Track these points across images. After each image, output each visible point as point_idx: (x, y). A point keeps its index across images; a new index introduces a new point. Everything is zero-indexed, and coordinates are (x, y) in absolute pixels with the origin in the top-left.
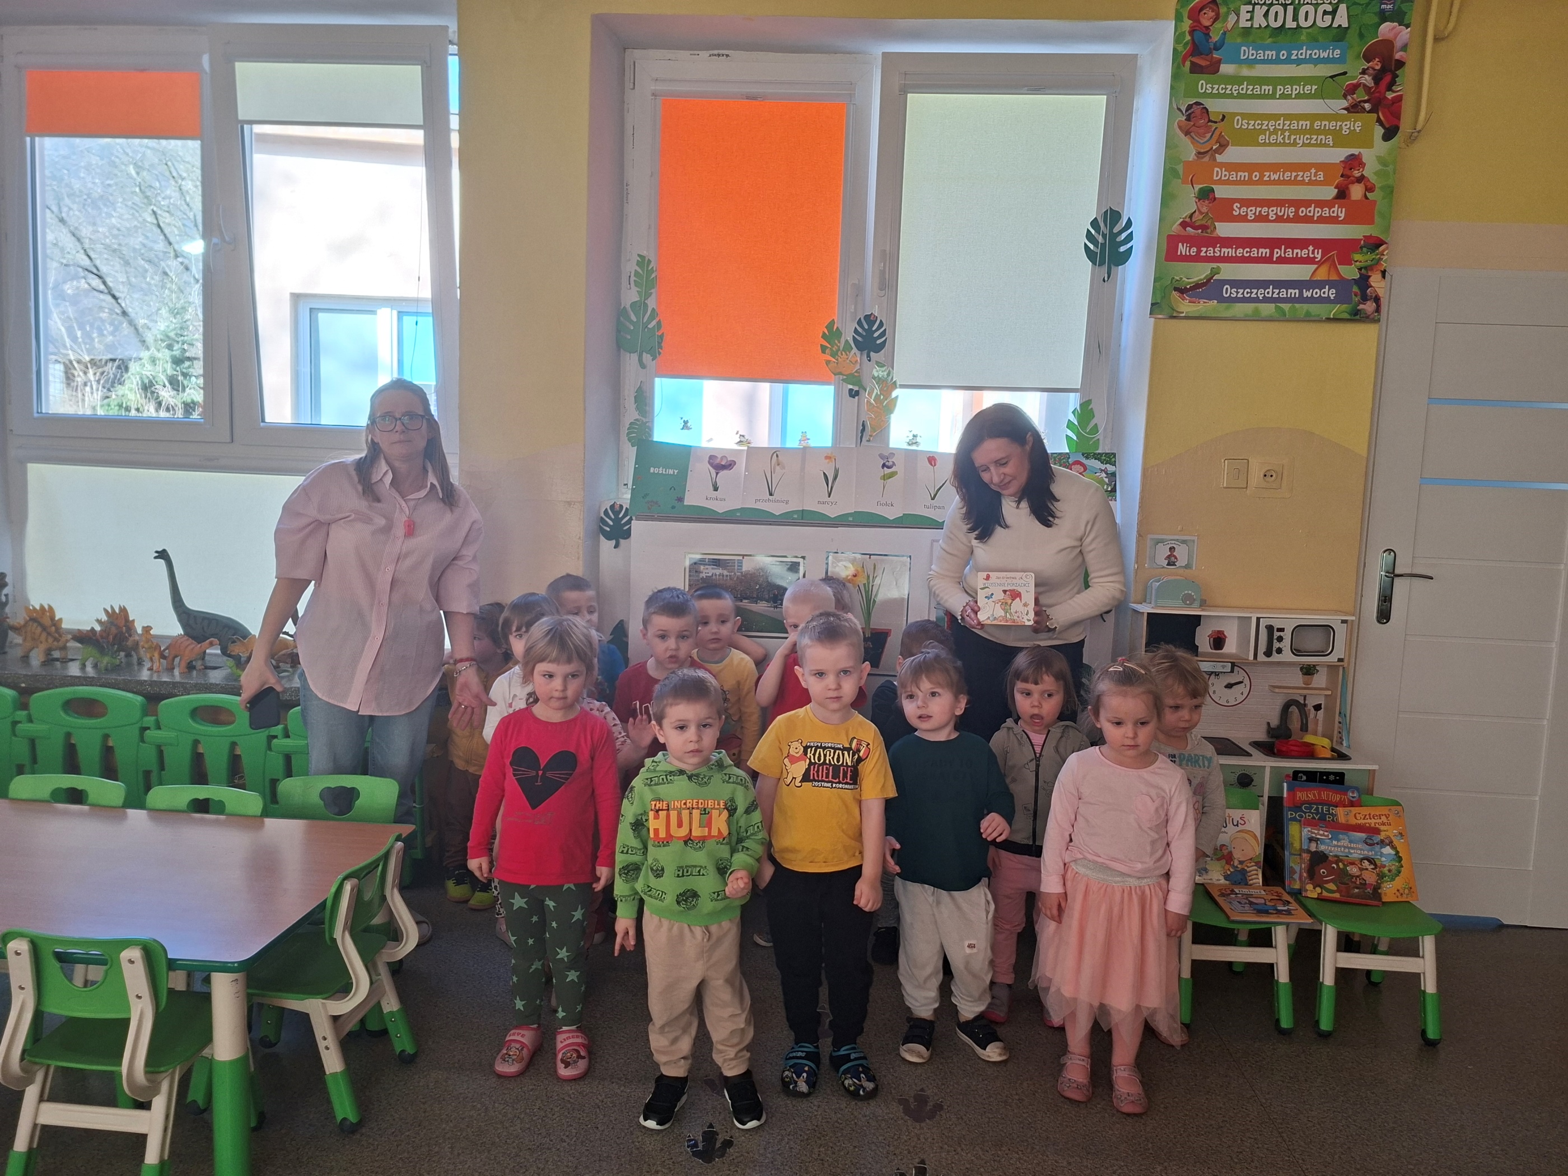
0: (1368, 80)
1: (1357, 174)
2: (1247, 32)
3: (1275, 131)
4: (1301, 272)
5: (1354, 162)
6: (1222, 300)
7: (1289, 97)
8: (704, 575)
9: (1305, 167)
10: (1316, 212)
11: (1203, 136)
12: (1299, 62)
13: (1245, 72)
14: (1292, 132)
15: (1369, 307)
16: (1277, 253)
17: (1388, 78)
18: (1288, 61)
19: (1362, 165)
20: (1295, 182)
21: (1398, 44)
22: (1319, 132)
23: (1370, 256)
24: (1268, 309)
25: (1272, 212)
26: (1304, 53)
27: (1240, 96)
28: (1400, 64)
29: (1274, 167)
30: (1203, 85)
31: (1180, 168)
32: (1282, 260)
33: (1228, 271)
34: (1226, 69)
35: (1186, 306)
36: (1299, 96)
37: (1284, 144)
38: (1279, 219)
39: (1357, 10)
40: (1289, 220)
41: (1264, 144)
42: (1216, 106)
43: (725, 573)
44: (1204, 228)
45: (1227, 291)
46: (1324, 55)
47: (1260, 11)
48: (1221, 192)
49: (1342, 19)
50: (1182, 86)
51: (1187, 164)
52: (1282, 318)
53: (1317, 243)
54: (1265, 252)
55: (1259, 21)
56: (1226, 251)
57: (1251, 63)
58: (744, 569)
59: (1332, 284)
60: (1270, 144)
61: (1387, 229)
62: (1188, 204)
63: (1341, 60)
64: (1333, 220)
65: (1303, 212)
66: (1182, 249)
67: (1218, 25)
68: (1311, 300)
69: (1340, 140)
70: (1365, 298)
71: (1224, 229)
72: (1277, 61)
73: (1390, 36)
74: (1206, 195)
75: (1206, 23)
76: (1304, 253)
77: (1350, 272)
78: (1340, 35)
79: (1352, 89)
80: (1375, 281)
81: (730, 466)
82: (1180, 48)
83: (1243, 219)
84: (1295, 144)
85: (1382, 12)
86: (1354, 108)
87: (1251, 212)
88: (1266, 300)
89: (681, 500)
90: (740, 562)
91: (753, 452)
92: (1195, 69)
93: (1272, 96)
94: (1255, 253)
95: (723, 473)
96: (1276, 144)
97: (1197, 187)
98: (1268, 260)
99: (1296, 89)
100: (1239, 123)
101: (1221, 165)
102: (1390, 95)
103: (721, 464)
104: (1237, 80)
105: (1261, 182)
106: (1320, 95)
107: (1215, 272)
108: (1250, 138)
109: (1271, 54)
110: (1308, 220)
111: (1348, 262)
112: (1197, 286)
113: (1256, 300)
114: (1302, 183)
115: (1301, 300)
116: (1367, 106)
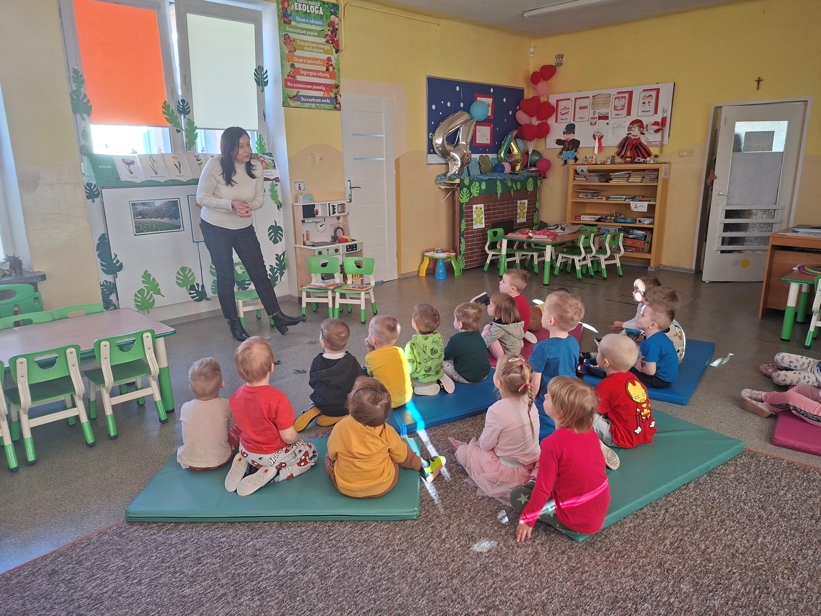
0: (329, 33)
1: (330, 63)
2: (297, 11)
3: (308, 47)
4: (320, 94)
5: (329, 59)
6: (301, 102)
7: (310, 35)
8: (139, 210)
9: (317, 59)
10: (321, 75)
11: (289, 45)
12: (312, 24)
13: (298, 25)
14: (313, 47)
15: (338, 106)
16: (314, 87)
17: (334, 33)
18: (309, 23)
19: (331, 60)
20: (315, 64)
21: (336, 23)
22: (320, 48)
23: (336, 90)
24: (313, 105)
25: (311, 73)
26: (313, 21)
27: (298, 33)
28: (337, 29)
29: (310, 59)
30: (287, 28)
31: (285, 56)
32: (315, 90)
33: (302, 92)
34: (293, 23)
35: (292, 103)
36: (313, 36)
37: (311, 51)
38: (313, 76)
39: (325, 10)
40: (315, 77)
41: (306, 51)
42: (292, 36)
43: (148, 208)
44: (293, 77)
45: (303, 99)
46: (318, 23)
47: (300, 5)
48: (297, 65)
49: (321, 12)
50: (282, 27)
51: (286, 54)
52: (317, 108)
53: (324, 85)
54: (310, 86)
55: (300, 9)
56: (300, 86)
57: (299, 22)
58: (156, 205)
59: (329, 98)
60: (307, 51)
61: (339, 82)
62: (288, 69)
63: (322, 26)
64: (326, 78)
65: (318, 74)
66: (289, 84)
67: (289, 8)
68: (324, 103)
69: (325, 52)
70: (337, 103)
71: (299, 78)
72: (306, 23)
73: (334, 20)
74: (292, 66)
75: (286, 7)
76: (320, 88)
77: (332, 95)
78: (321, 17)
79: (326, 35)
80: (338, 97)
81: (132, 163)
82: (280, 14)
83: (303, 75)
84: (314, 52)
85: (331, 12)
86: (327, 42)
87: (305, 73)
88: (313, 102)
89: (118, 179)
90: (154, 203)
91: (141, 157)
92: (285, 22)
93: (306, 35)
94: (308, 87)
95: (131, 166)
96: (309, 51)
97: (290, 63)
98: (311, 89)
99: (312, 33)
100: (299, 43)
101: (296, 56)
102: (336, 39)
103: (129, 162)
104: (296, 28)
105: (306, 63)
106: (318, 36)
107: (298, 92)
108: (302, 48)
109: (304, 20)
110: (320, 77)
111: (331, 92)
112: (294, 97)
113: (310, 102)
114: (317, 65)
115: (321, 103)
116: (330, 42)
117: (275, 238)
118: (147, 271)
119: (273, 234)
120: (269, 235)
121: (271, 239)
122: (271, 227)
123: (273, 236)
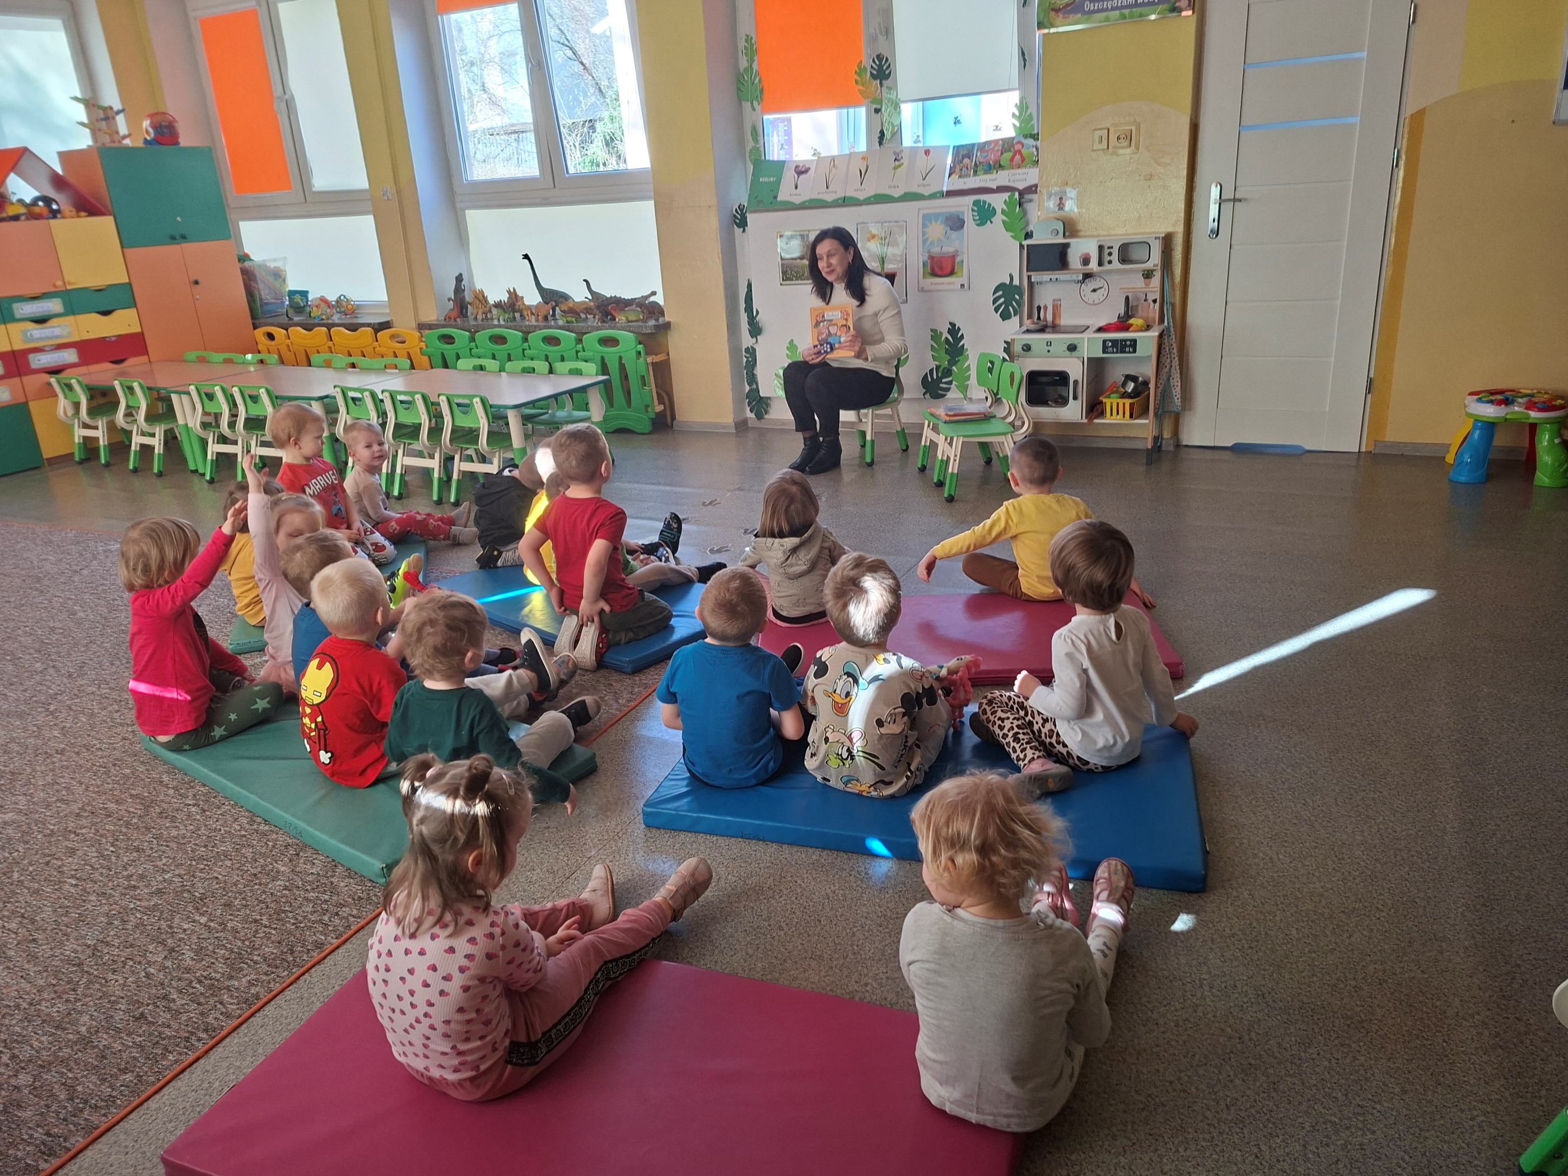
6: (1085, 14)
15: (1183, 4)
24: (1115, 15)
35: (1060, 22)
45: (1088, 7)
52: (1125, 19)
68: (1143, 4)
81: (806, 171)
88: (1114, 9)
89: (775, 197)
91: (820, 160)
95: (802, 176)
103: (801, 171)
112: (1067, 5)
113: (1107, 10)
115: (1136, 5)
117: (1006, 309)
118: (792, 341)
119: (1002, 300)
120: (995, 301)
121: (996, 310)
122: (1000, 287)
123: (1001, 305)
